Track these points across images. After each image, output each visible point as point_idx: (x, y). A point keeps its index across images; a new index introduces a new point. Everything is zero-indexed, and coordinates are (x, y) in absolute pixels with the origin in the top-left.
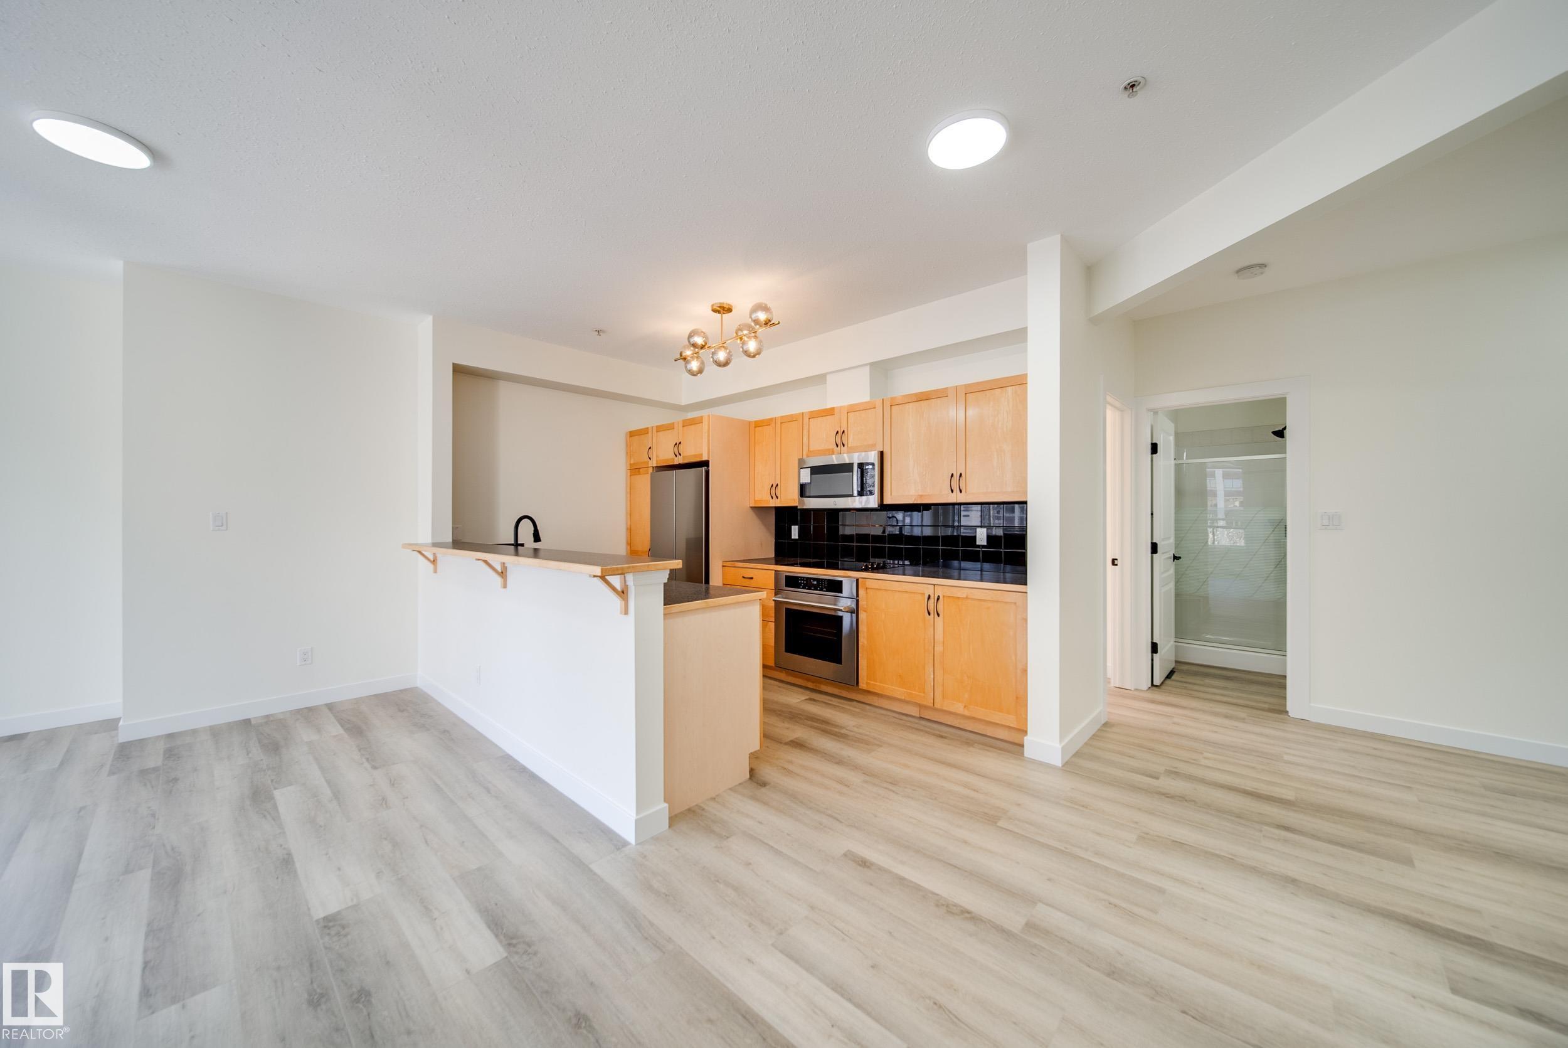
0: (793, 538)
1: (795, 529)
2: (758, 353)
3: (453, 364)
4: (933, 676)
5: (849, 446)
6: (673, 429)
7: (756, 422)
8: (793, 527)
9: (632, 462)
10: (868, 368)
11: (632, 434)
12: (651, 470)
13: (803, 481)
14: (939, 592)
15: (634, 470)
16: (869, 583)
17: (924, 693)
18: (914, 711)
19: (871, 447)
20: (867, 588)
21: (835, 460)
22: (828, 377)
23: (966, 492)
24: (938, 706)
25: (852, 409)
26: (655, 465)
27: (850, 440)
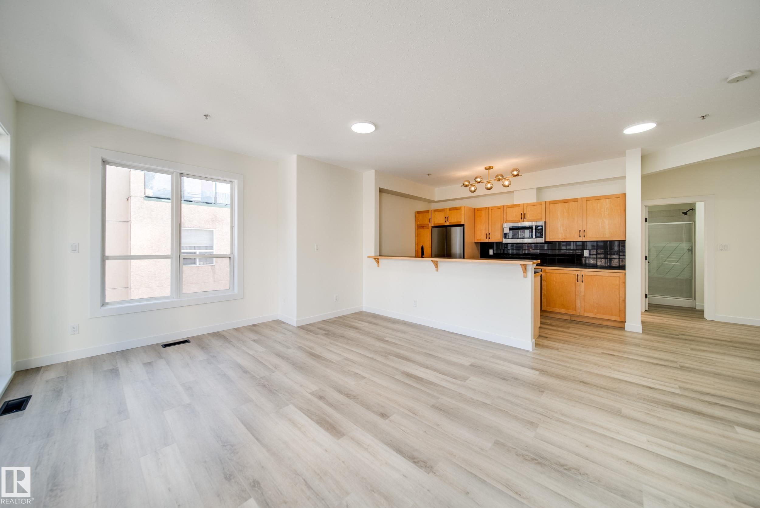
0: (490, 254)
1: (491, 251)
2: (509, 186)
3: (379, 188)
4: (579, 304)
5: (528, 219)
6: (444, 211)
7: (477, 209)
8: (490, 250)
9: (418, 224)
10: (536, 189)
11: (419, 212)
12: (430, 228)
13: (505, 232)
14: (582, 273)
15: (420, 227)
16: (547, 271)
17: (575, 311)
18: (567, 318)
19: (540, 220)
20: (546, 273)
21: (519, 224)
22: (514, 192)
23: (586, 237)
24: (582, 314)
25: (528, 205)
26: (433, 225)
27: (528, 216)
